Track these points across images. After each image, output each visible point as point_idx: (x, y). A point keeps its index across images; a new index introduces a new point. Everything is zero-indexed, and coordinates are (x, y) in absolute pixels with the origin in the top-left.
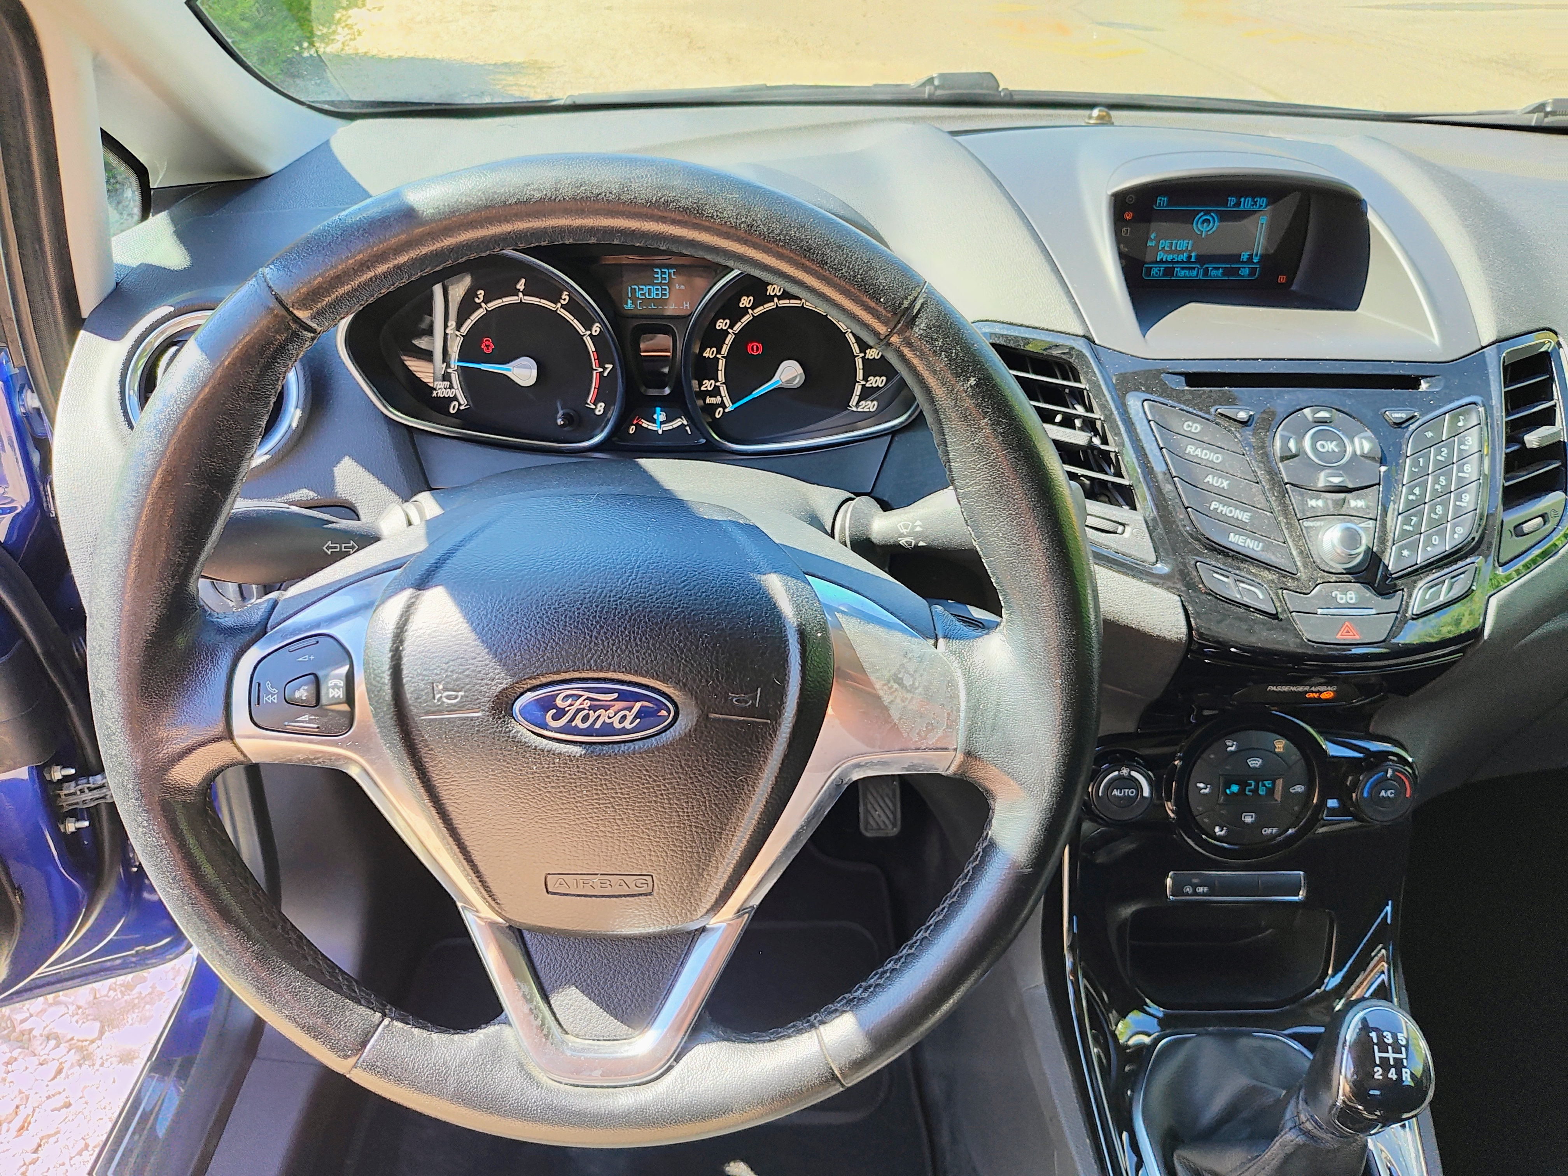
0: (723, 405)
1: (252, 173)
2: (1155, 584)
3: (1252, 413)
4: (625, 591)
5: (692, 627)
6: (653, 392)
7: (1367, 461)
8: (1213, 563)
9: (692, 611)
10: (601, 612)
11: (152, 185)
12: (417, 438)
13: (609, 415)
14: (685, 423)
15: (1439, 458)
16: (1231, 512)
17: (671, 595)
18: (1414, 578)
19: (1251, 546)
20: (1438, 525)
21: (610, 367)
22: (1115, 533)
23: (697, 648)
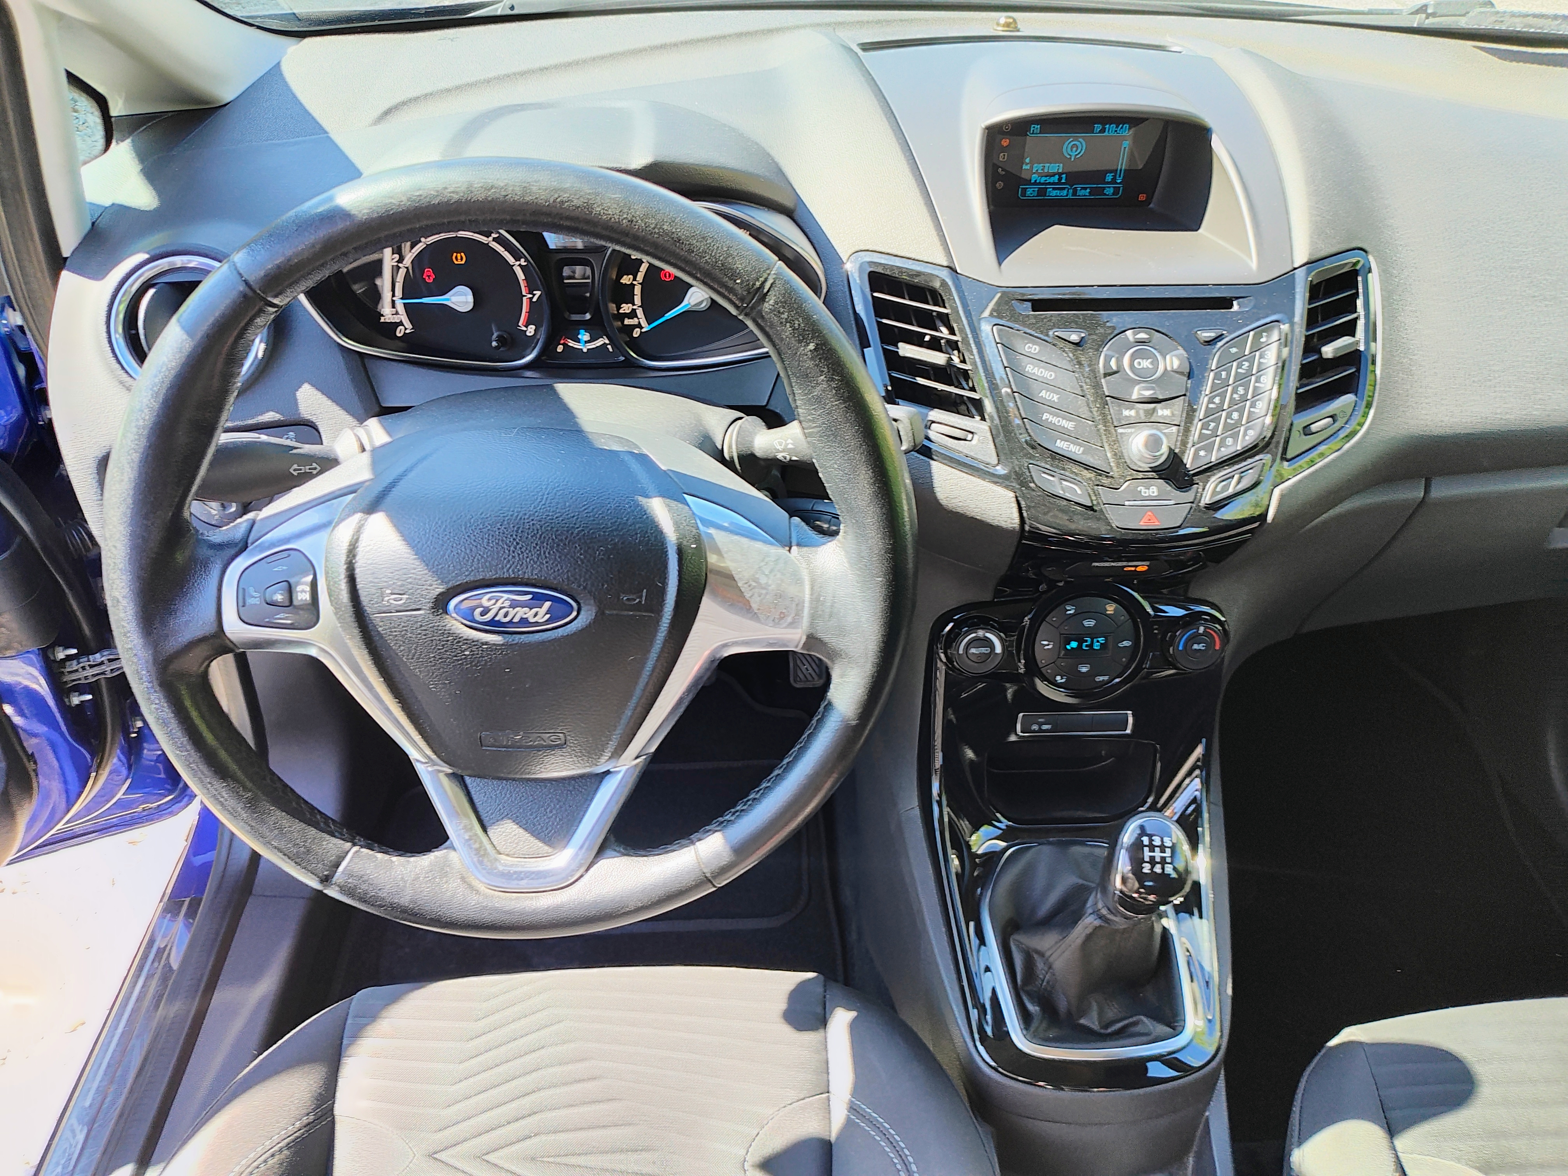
0: (639, 326)
1: (207, 103)
2: (995, 483)
3: (1083, 335)
4: (537, 514)
5: (591, 542)
6: (575, 317)
7: (1177, 375)
8: (1043, 465)
9: (591, 529)
10: (517, 531)
11: (114, 112)
12: (370, 364)
13: (538, 337)
14: (607, 342)
15: (1240, 370)
16: (1059, 421)
17: (573, 517)
18: (1208, 474)
19: (1073, 451)
20: (1232, 429)
21: (538, 293)
22: (965, 440)
23: (595, 559)
